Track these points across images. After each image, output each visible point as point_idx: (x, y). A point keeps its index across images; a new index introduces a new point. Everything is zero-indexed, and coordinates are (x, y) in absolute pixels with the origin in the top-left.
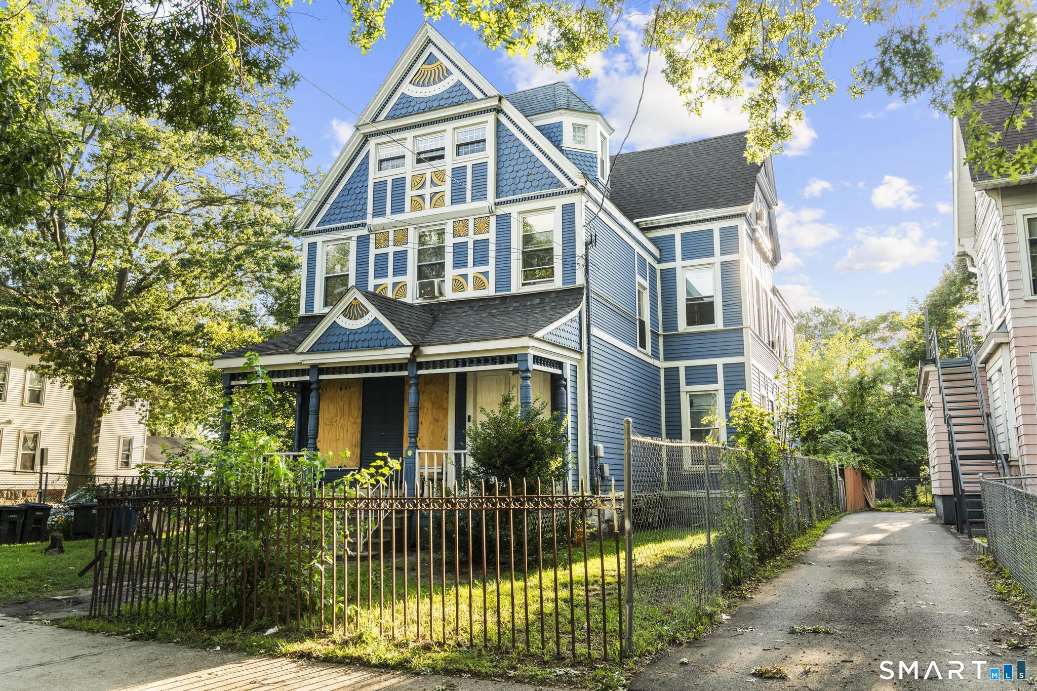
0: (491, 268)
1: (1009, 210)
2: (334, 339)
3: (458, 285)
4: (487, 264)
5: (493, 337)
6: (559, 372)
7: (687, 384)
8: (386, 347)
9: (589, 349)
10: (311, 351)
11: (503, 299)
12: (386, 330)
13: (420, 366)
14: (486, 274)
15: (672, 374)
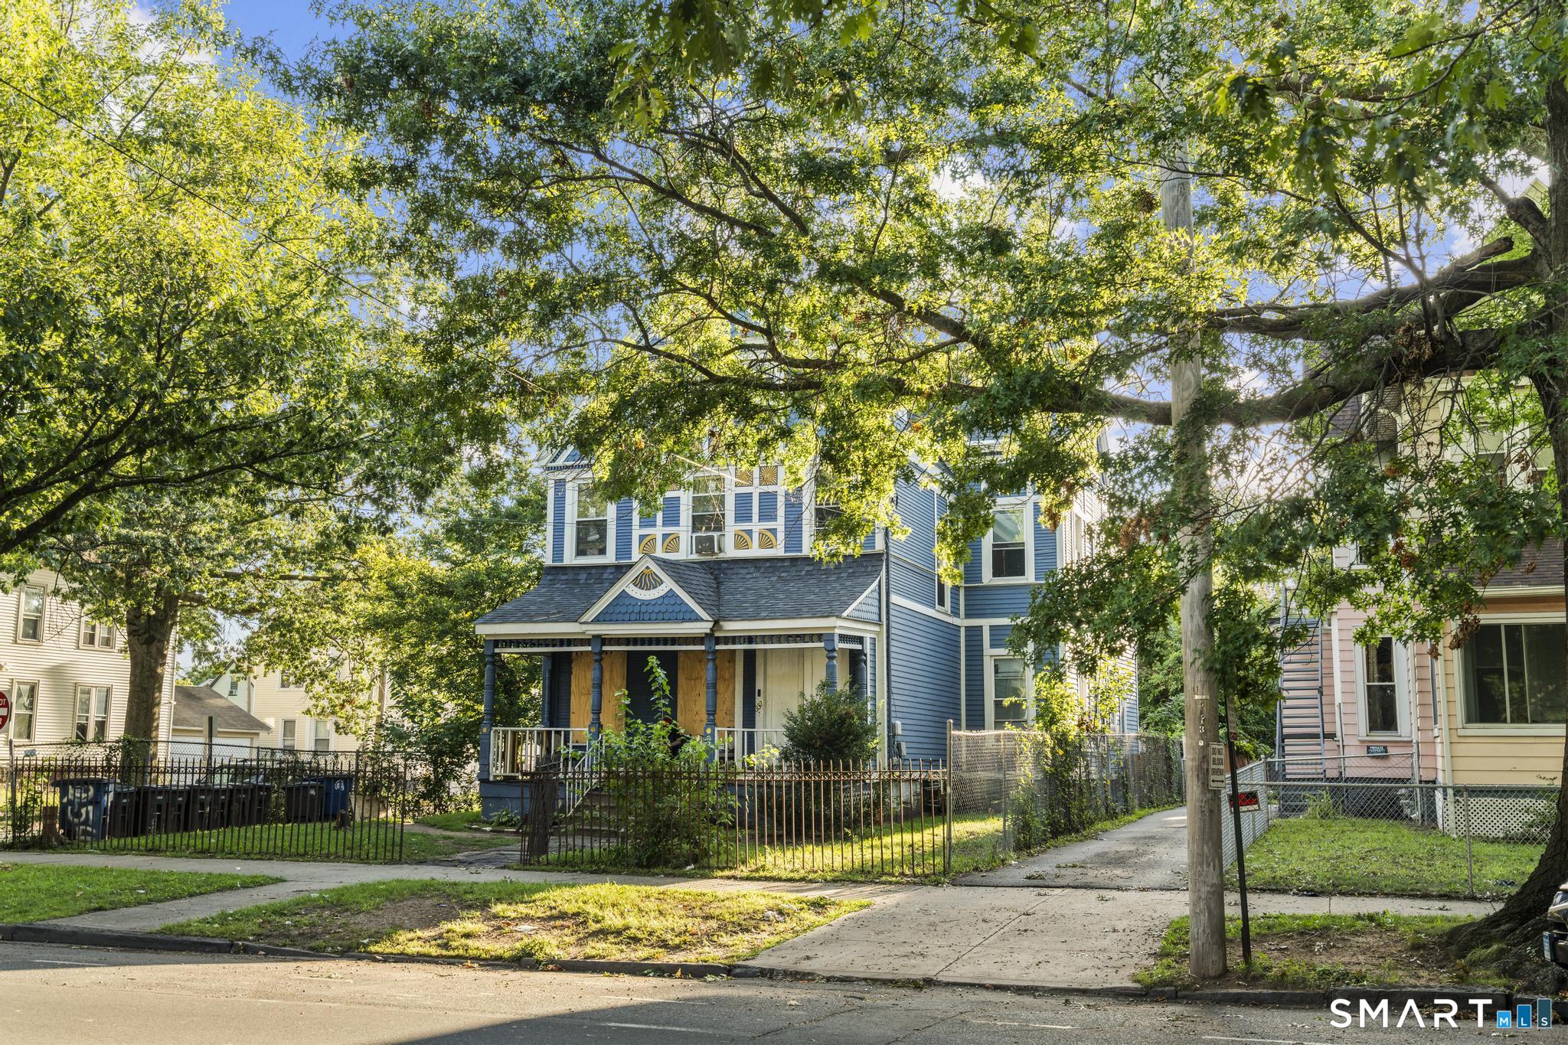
0: (780, 524)
2: (623, 610)
3: (741, 542)
4: (775, 519)
5: (797, 614)
6: (859, 647)
7: (992, 646)
8: (684, 620)
9: (888, 619)
10: (597, 620)
11: (794, 561)
12: (683, 603)
13: (718, 641)
14: (774, 531)
15: (974, 633)
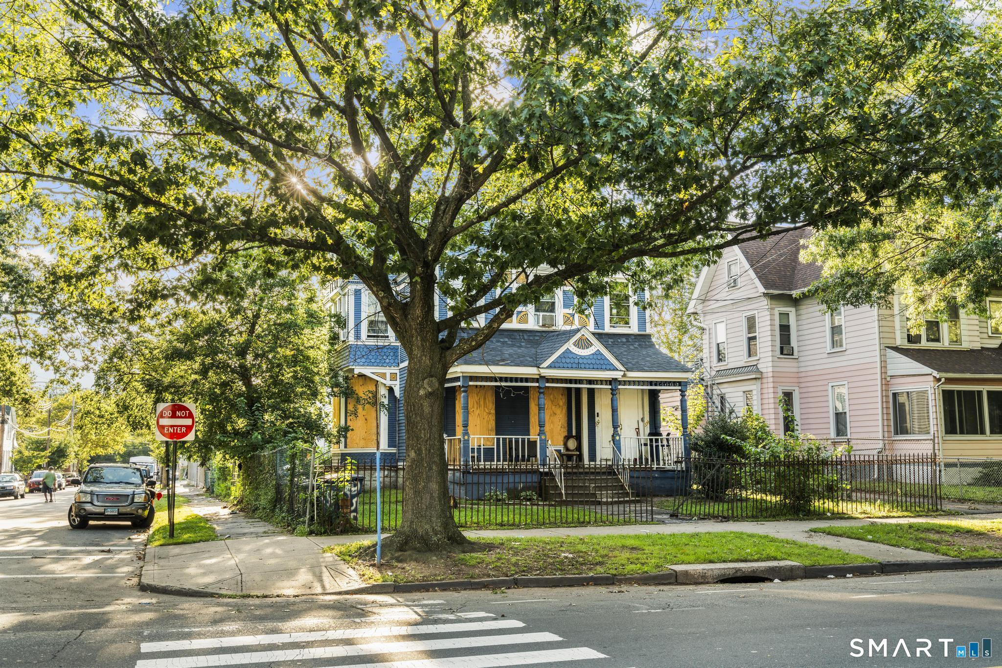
0: (591, 312)
1: (773, 306)
3: (567, 321)
8: (606, 369)
11: (600, 335)
12: (606, 358)
13: (620, 383)
14: (587, 316)
